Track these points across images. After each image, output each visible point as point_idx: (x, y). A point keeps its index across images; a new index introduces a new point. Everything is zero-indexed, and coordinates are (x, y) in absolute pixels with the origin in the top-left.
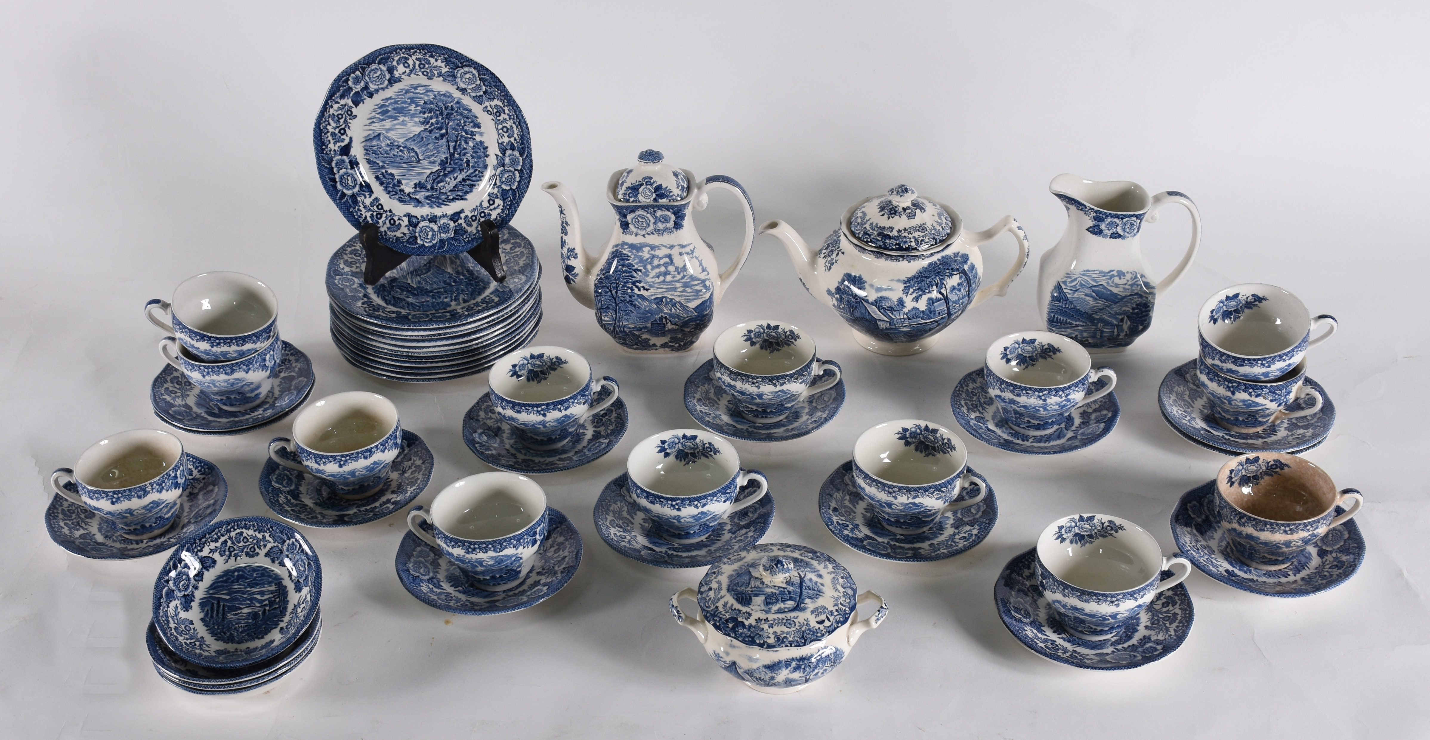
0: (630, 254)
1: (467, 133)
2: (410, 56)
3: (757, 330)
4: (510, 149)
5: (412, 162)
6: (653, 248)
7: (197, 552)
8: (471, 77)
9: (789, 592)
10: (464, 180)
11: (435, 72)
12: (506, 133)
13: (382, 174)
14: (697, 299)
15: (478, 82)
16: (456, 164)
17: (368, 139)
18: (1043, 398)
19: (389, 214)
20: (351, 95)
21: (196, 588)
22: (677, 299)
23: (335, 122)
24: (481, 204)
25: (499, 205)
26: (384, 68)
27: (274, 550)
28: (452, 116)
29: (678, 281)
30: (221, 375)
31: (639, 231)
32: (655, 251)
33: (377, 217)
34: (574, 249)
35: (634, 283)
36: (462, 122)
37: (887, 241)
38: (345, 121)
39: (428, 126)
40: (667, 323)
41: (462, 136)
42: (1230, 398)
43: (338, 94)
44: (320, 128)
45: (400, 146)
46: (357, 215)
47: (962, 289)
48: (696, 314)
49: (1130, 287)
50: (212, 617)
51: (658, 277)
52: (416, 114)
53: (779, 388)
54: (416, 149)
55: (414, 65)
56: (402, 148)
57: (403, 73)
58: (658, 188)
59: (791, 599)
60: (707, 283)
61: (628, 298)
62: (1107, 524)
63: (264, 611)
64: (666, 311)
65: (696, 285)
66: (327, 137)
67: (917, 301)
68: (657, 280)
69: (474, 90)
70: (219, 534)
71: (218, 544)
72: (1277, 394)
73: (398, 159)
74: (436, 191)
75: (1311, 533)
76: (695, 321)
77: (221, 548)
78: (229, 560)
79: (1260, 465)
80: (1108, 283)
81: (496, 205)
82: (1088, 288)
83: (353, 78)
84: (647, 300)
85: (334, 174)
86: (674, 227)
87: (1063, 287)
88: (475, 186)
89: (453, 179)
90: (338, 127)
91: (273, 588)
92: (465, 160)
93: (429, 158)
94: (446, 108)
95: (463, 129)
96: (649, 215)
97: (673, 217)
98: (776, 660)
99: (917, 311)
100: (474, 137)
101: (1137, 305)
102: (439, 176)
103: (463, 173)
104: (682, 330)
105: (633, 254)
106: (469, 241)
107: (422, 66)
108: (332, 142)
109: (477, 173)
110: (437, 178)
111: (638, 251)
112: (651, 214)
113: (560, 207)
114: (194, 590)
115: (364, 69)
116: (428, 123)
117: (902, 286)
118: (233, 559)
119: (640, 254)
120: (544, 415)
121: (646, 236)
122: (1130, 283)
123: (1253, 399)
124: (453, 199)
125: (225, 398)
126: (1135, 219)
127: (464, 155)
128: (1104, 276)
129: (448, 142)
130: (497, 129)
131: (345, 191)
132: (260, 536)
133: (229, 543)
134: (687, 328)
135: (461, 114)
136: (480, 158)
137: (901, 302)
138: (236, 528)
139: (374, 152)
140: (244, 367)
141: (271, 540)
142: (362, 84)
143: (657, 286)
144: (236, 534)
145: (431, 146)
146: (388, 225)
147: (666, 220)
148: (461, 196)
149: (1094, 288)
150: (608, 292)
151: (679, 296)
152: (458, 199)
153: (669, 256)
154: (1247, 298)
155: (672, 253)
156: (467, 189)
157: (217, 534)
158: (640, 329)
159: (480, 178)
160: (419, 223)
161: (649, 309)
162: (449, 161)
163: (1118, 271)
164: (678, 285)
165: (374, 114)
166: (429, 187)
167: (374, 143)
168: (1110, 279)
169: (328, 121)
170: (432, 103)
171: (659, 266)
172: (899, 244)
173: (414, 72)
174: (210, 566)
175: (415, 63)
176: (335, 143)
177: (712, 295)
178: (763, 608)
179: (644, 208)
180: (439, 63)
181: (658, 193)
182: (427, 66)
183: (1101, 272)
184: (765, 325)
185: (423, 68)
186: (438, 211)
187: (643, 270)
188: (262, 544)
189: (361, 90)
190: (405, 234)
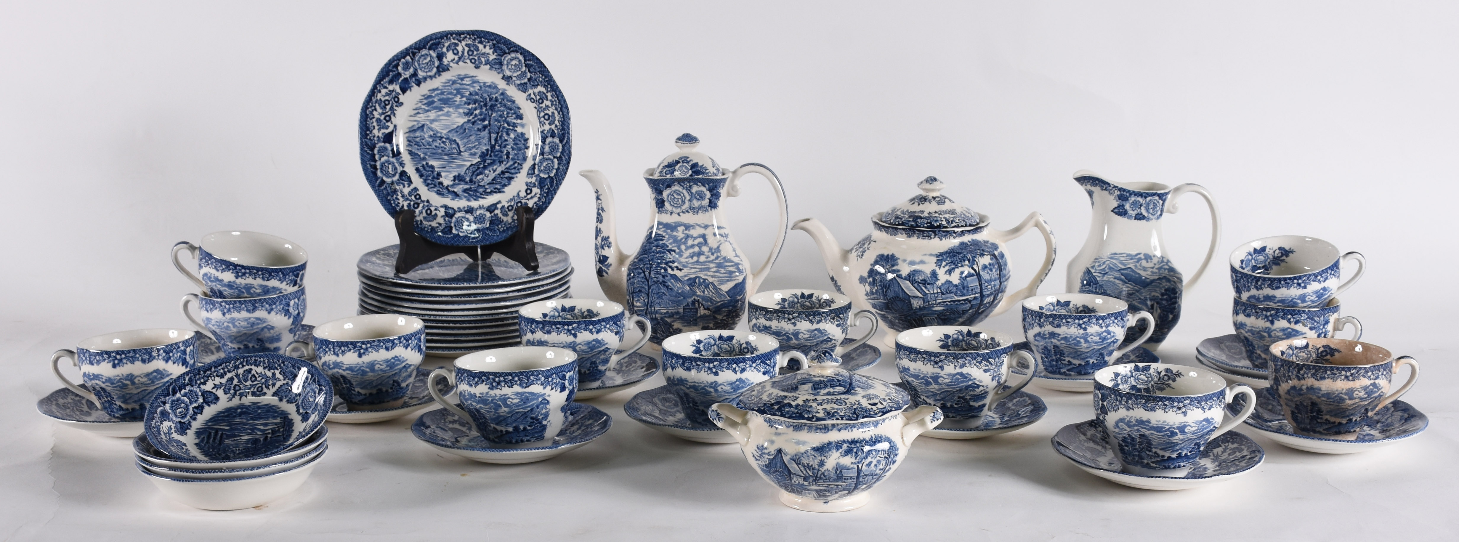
0: (664, 234)
1: (509, 125)
2: (460, 41)
3: (791, 299)
4: (551, 136)
5: (453, 154)
6: (687, 227)
7: (199, 385)
8: (517, 63)
9: (839, 381)
10: (503, 173)
11: (483, 60)
12: (547, 120)
13: (423, 166)
14: (731, 280)
15: (524, 69)
16: (496, 156)
17: (412, 130)
18: (1083, 326)
19: (426, 204)
20: (400, 81)
21: (195, 419)
22: (711, 280)
23: (381, 108)
24: (518, 194)
25: (536, 194)
26: (434, 54)
27: (283, 388)
28: (496, 108)
29: (711, 262)
30: (242, 312)
31: (674, 209)
32: (689, 230)
33: (414, 207)
34: (608, 237)
35: (666, 263)
36: (505, 113)
37: (919, 220)
38: (392, 108)
39: (471, 117)
40: (700, 308)
41: (504, 128)
42: (1270, 329)
43: (387, 79)
44: (366, 112)
45: (443, 138)
46: (394, 203)
47: (994, 270)
48: (729, 298)
49: (1157, 271)
50: (208, 442)
51: (692, 257)
52: (461, 105)
53: (815, 326)
54: (458, 140)
55: (463, 52)
56: (444, 140)
57: (452, 61)
58: (694, 166)
59: (840, 385)
60: (740, 267)
61: (661, 279)
62: (1163, 373)
63: (266, 438)
64: (699, 293)
65: (730, 266)
66: (373, 123)
67: (950, 274)
68: (691, 260)
69: (519, 77)
70: (226, 370)
71: (224, 381)
72: (1315, 321)
73: (440, 151)
74: (475, 183)
75: (1372, 381)
76: (727, 307)
77: (226, 385)
78: (233, 399)
79: (1310, 351)
80: (1136, 266)
81: (533, 194)
82: (1116, 271)
83: (403, 64)
84: (680, 281)
85: (375, 161)
86: (709, 206)
87: (1093, 271)
88: (513, 178)
89: (492, 172)
90: (384, 114)
91: (278, 420)
92: (505, 152)
93: (470, 150)
94: (491, 99)
95: (505, 121)
96: (684, 191)
97: (708, 195)
98: (826, 441)
99: (951, 285)
100: (516, 129)
101: (1166, 290)
102: (479, 168)
103: (502, 165)
104: (715, 318)
105: (667, 233)
106: (504, 231)
107: (470, 53)
108: (377, 128)
109: (516, 165)
110: (477, 170)
111: (672, 231)
112: (687, 189)
113: (597, 192)
114: (191, 420)
115: (414, 54)
116: (471, 115)
117: (935, 259)
118: (237, 398)
119: (675, 233)
120: (575, 336)
121: (681, 214)
122: (1157, 266)
123: (1293, 326)
124: (491, 193)
125: (242, 347)
126: (1157, 198)
127: (505, 147)
128: (1131, 259)
129: (490, 133)
130: (539, 117)
131: (385, 178)
132: (269, 374)
133: (235, 381)
134: (720, 314)
135: (505, 106)
136: (520, 150)
137: (934, 275)
138: (245, 364)
139: (417, 144)
140: (267, 306)
141: (281, 377)
142: (411, 70)
143: (690, 266)
144: (244, 371)
145: (473, 138)
146: (424, 214)
147: (701, 196)
148: (499, 189)
149: (1122, 271)
150: (641, 273)
151: (713, 277)
152: (495, 192)
153: (703, 236)
154: (1274, 252)
155: (706, 233)
156: (505, 181)
157: (223, 369)
158: (671, 315)
159: (518, 170)
160: (455, 214)
161: (682, 292)
162: (490, 152)
163: (1145, 255)
164: (712, 265)
165: (420, 104)
166: (468, 179)
167: (418, 134)
168: (1138, 262)
169: (375, 106)
170: (477, 94)
171: (693, 246)
172: (930, 223)
173: (462, 59)
174: (211, 402)
175: (464, 49)
176: (379, 130)
177: (744, 279)
178: (811, 392)
179: (680, 181)
180: (488, 50)
181: (694, 170)
182: (475, 53)
183: (1128, 255)
184: (799, 294)
185: (472, 55)
186: (474, 204)
187: (677, 251)
188: (271, 382)
189: (410, 76)
190: (440, 224)
